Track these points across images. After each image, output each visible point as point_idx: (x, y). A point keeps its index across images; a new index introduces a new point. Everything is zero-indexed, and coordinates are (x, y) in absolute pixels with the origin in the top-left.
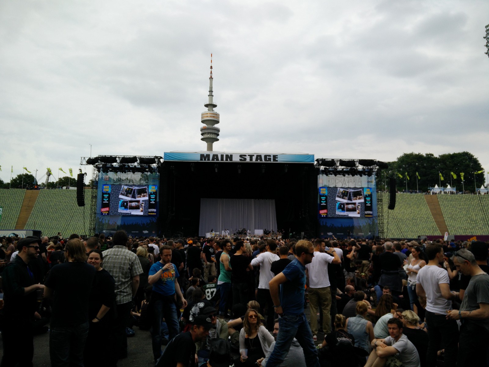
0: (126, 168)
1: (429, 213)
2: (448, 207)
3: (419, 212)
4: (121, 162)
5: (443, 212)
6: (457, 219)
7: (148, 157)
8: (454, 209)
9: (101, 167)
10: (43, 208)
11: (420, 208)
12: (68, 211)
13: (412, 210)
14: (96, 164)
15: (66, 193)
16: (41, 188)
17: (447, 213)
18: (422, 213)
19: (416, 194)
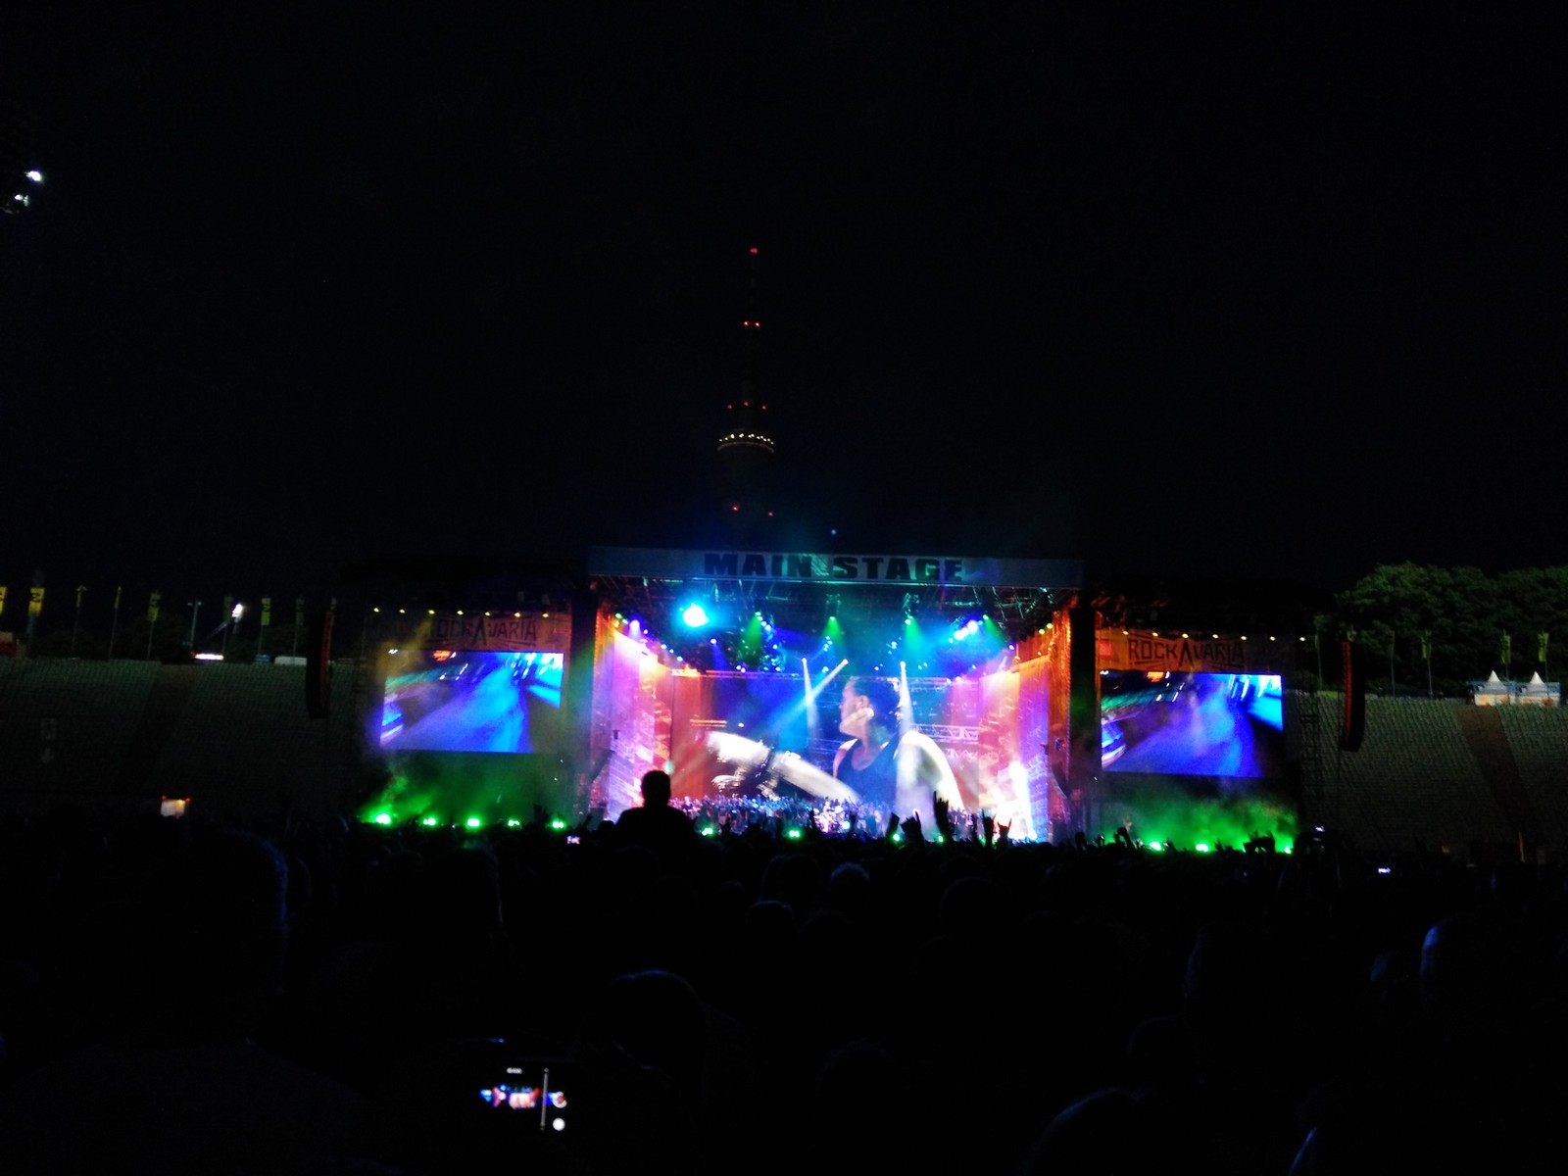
2: (1537, 749)
3: (1438, 763)
5: (1518, 763)
15: (282, 677)
17: (1533, 767)
18: (1445, 767)
19: (1426, 702)
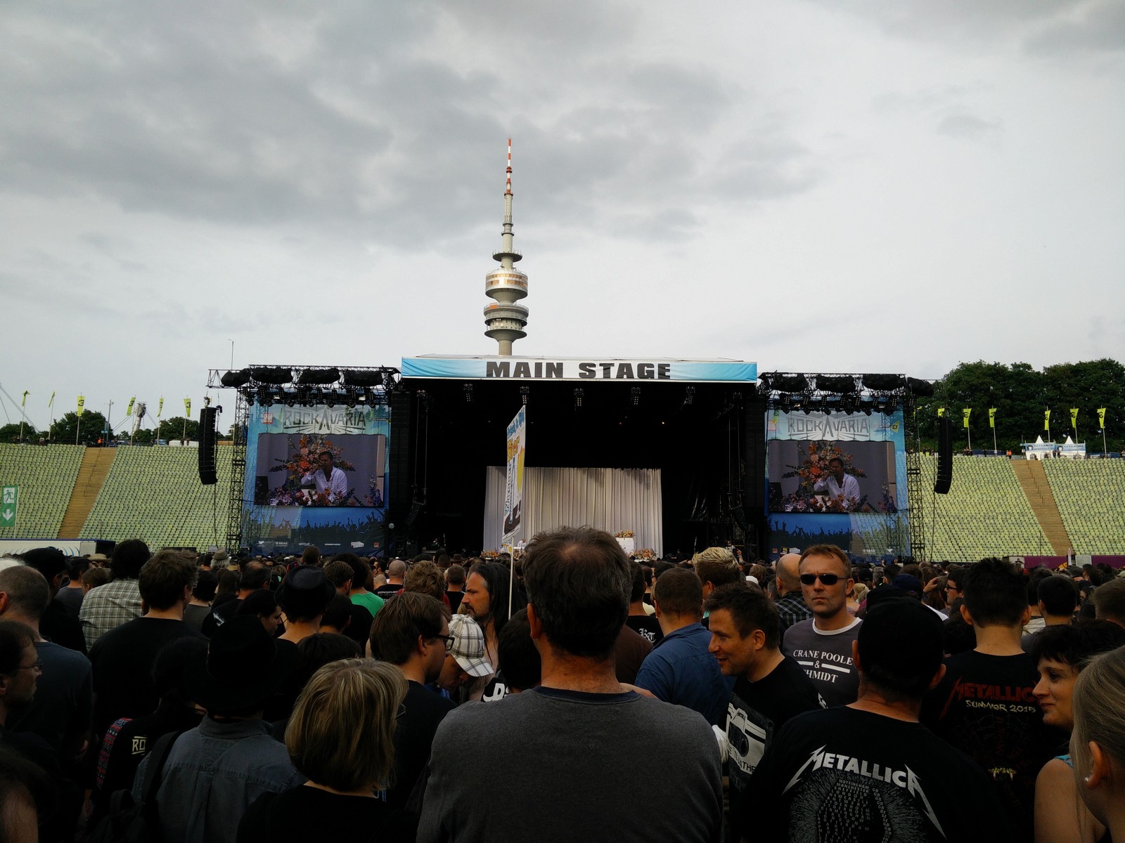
0: (314, 394)
1: (1023, 503)
2: (1070, 490)
3: (1001, 501)
4: (301, 381)
5: (1057, 500)
6: (1091, 518)
7: (365, 369)
8: (1084, 494)
9: (254, 393)
10: (124, 487)
11: (1001, 491)
12: (181, 496)
13: (984, 496)
14: (244, 385)
15: (176, 455)
16: (121, 443)
17: (1066, 503)
18: (1006, 503)
19: (993, 458)
